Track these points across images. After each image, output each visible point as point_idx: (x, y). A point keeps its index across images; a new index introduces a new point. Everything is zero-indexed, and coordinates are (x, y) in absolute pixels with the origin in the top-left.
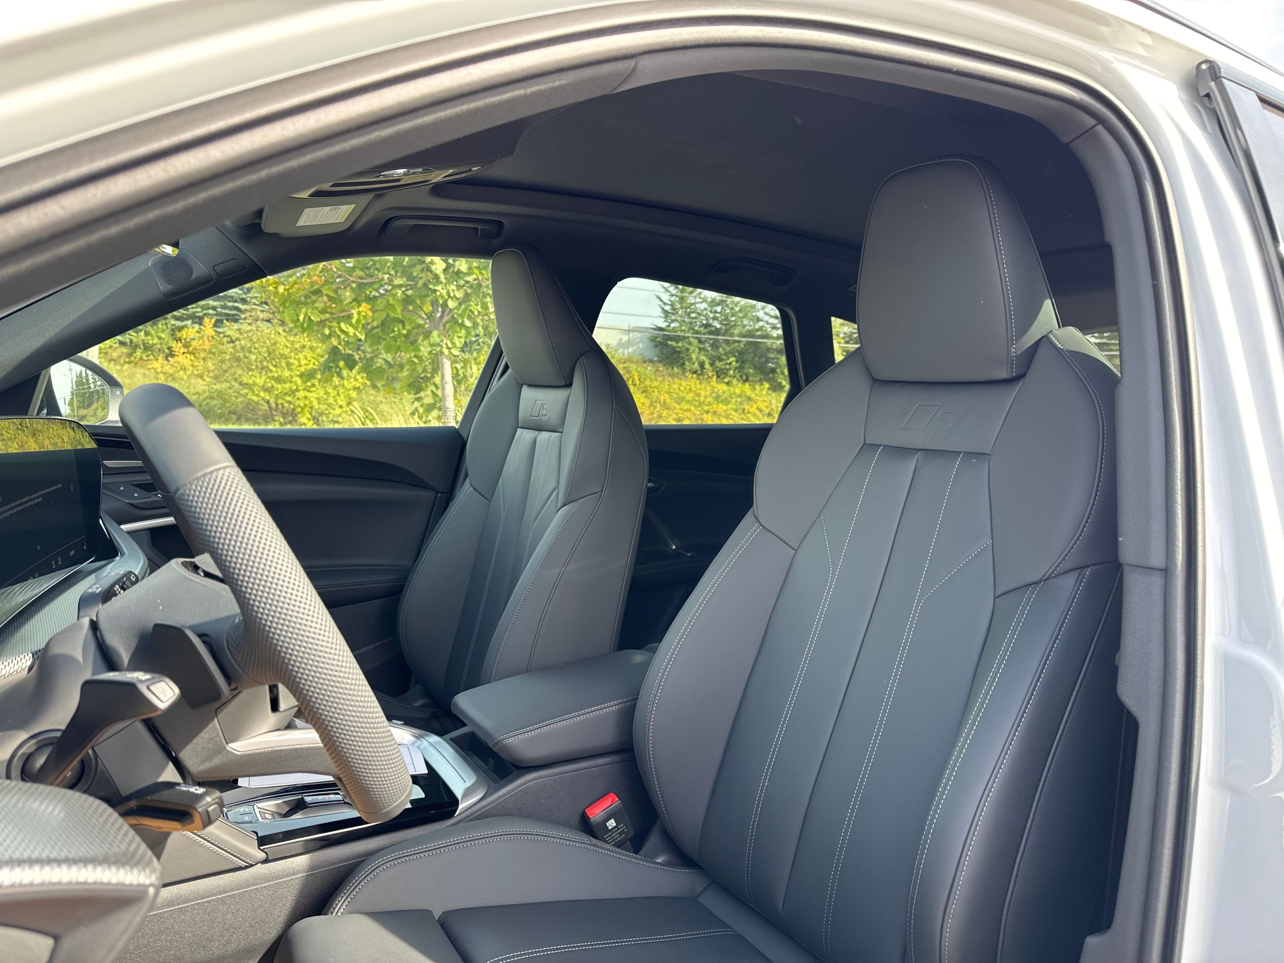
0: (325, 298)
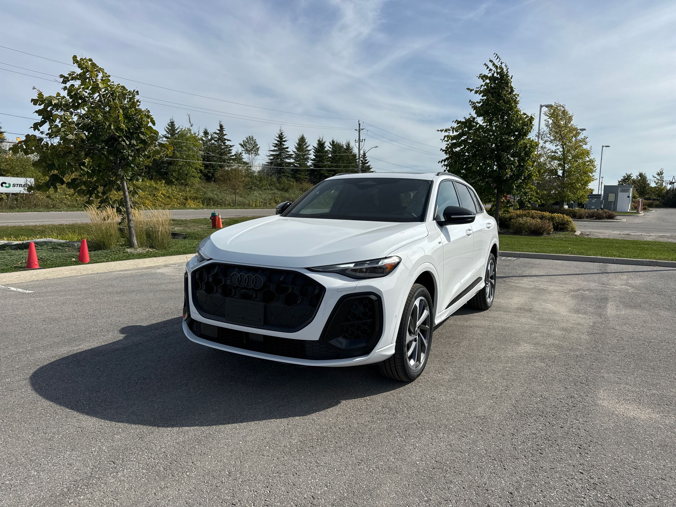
0: (73, 155)
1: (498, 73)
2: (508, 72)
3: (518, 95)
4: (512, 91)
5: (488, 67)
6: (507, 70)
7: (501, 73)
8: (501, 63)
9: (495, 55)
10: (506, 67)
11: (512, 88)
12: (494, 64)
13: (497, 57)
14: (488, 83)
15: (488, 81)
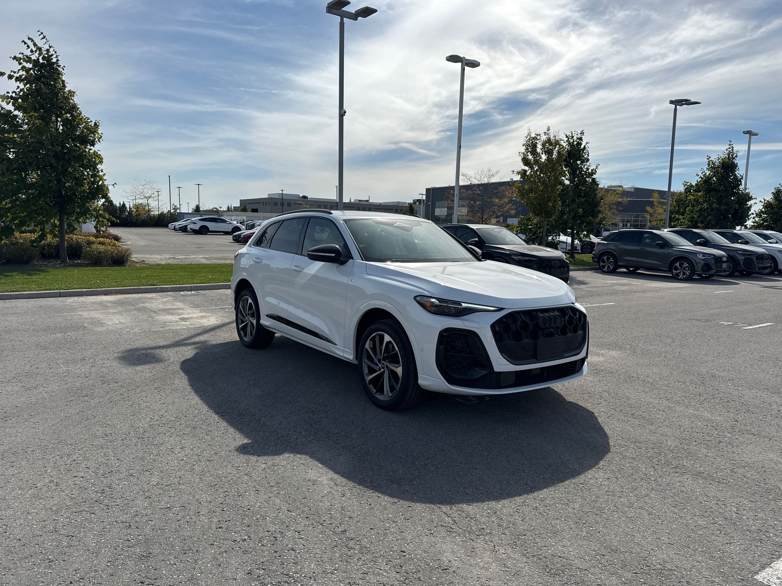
1: (44, 58)
2: (58, 60)
3: (75, 93)
4: (64, 86)
5: (28, 47)
6: (57, 57)
7: (48, 58)
8: (50, 47)
9: (39, 33)
10: (55, 52)
11: (63, 82)
12: (35, 45)
13: (42, 36)
14: (30, 69)
15: (29, 65)
